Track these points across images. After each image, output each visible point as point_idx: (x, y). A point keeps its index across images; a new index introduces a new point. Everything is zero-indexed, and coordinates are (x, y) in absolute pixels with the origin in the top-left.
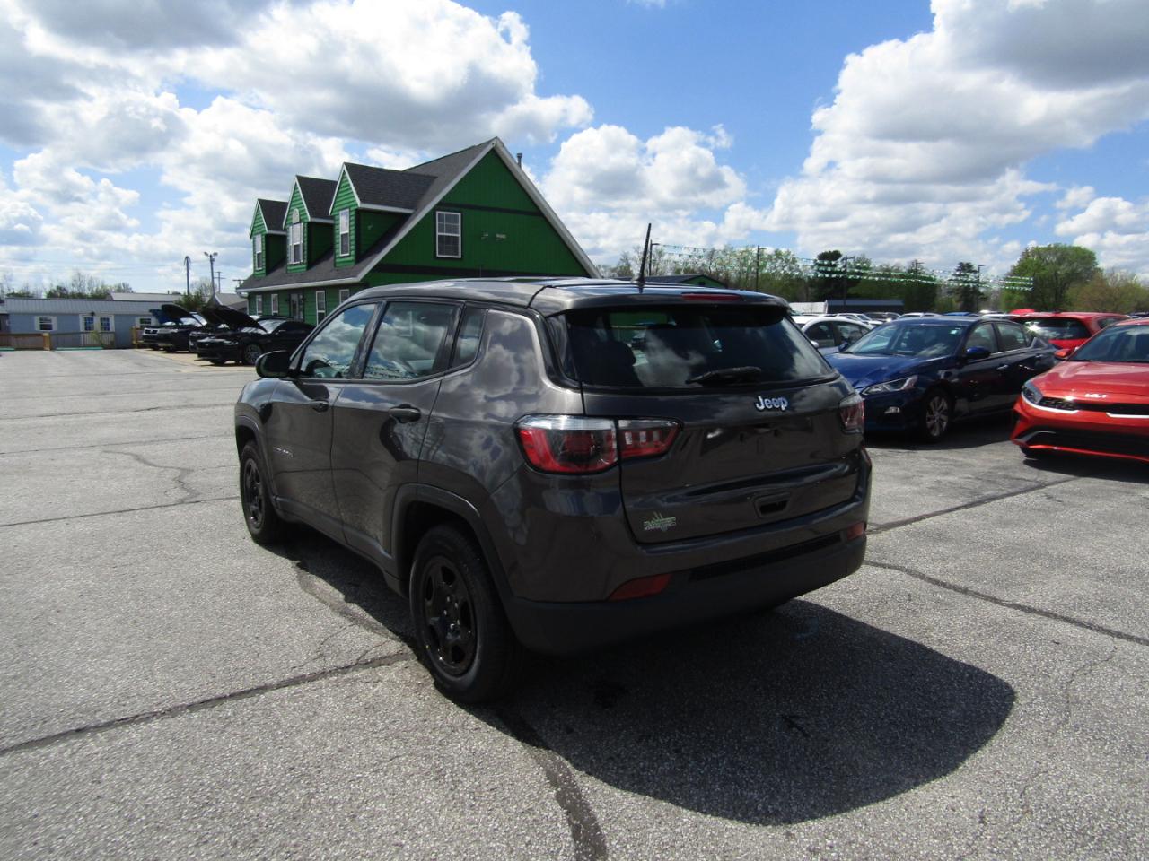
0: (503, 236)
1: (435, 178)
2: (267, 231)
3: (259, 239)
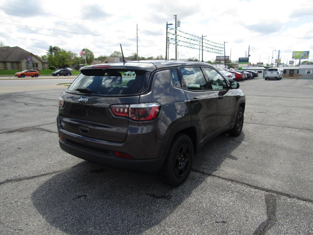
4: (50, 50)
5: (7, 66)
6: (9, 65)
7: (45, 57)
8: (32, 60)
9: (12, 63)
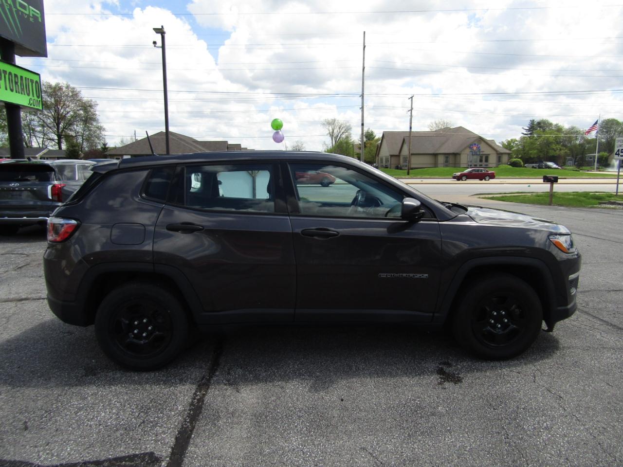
4: (530, 129)
5: (438, 160)
6: (441, 159)
7: (514, 143)
8: (480, 150)
9: (447, 155)
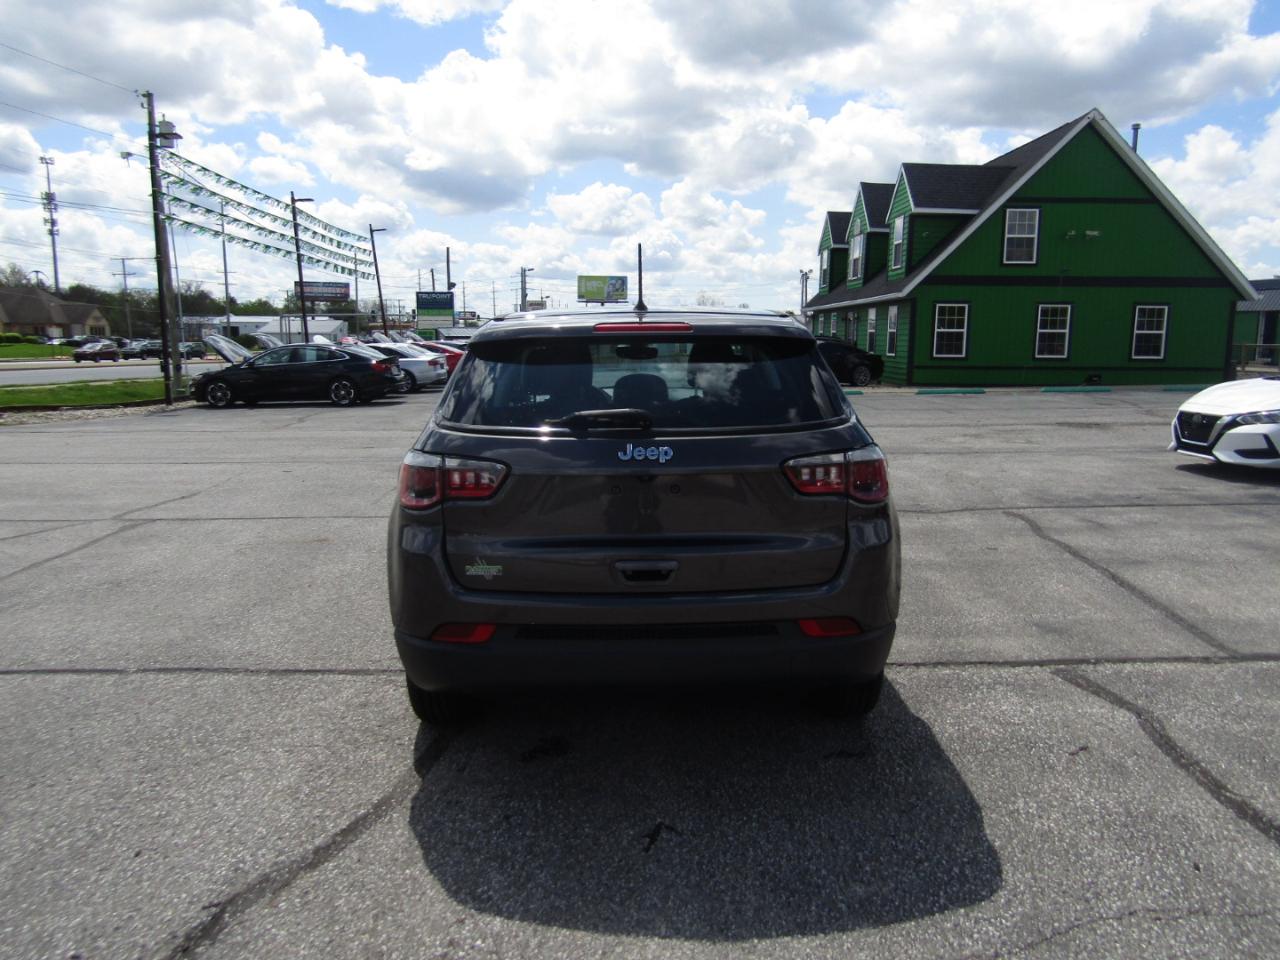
0: (1096, 233)
1: (1015, 168)
2: (833, 246)
3: (826, 254)
